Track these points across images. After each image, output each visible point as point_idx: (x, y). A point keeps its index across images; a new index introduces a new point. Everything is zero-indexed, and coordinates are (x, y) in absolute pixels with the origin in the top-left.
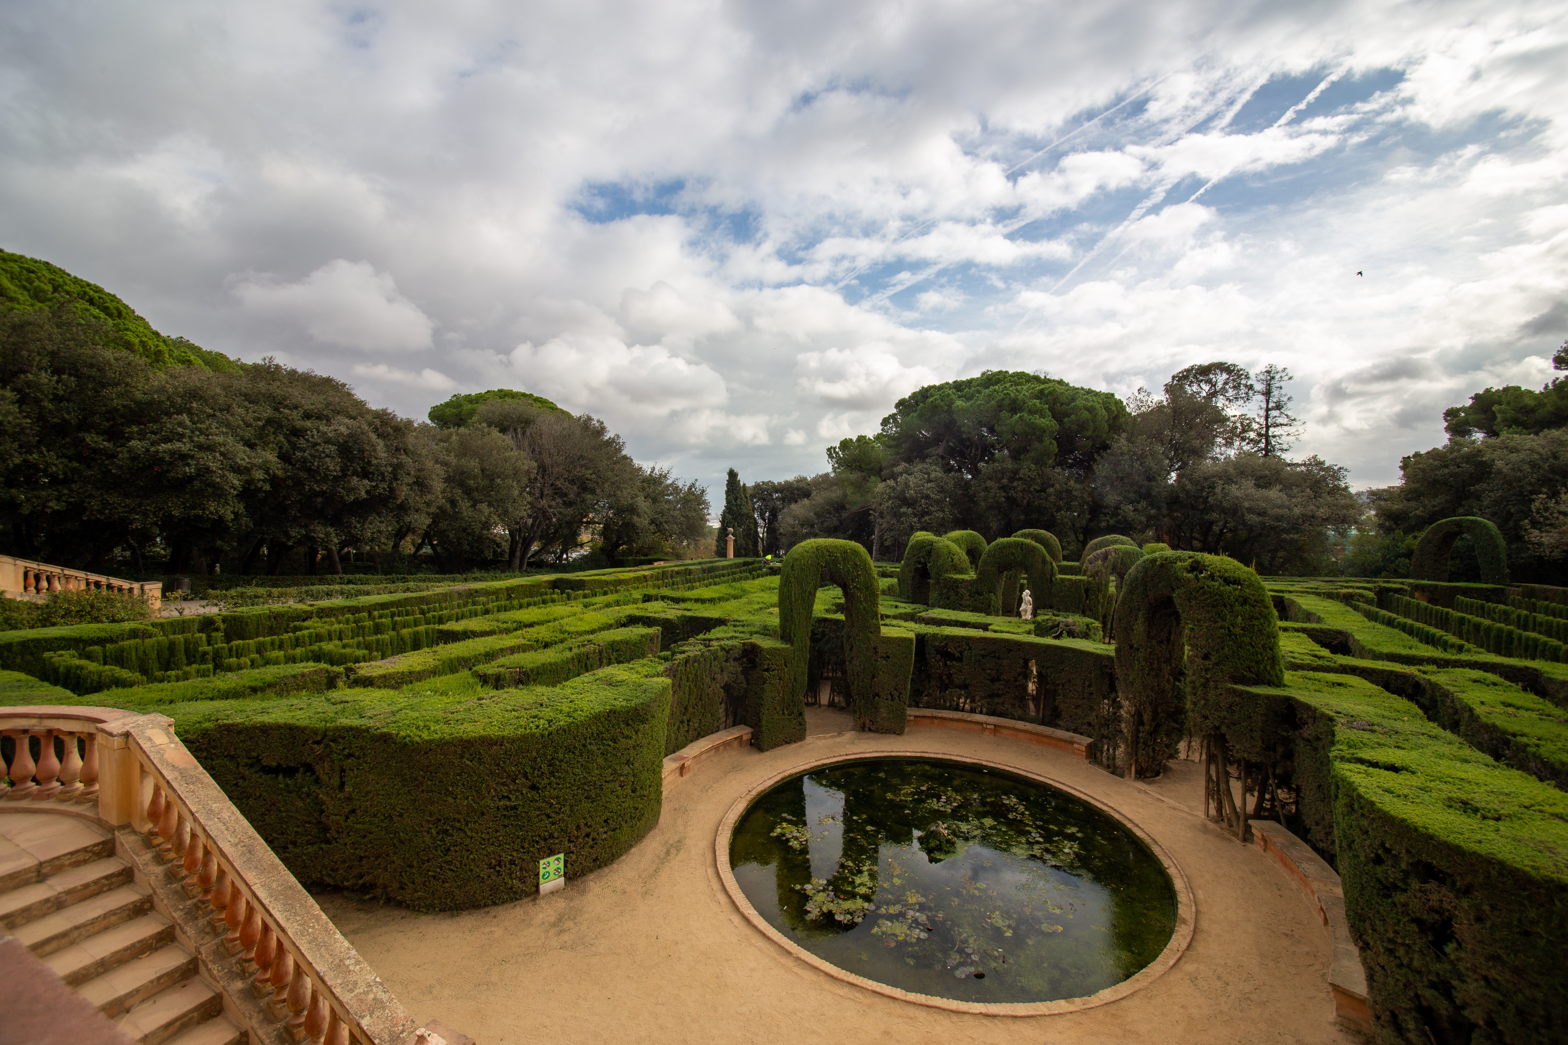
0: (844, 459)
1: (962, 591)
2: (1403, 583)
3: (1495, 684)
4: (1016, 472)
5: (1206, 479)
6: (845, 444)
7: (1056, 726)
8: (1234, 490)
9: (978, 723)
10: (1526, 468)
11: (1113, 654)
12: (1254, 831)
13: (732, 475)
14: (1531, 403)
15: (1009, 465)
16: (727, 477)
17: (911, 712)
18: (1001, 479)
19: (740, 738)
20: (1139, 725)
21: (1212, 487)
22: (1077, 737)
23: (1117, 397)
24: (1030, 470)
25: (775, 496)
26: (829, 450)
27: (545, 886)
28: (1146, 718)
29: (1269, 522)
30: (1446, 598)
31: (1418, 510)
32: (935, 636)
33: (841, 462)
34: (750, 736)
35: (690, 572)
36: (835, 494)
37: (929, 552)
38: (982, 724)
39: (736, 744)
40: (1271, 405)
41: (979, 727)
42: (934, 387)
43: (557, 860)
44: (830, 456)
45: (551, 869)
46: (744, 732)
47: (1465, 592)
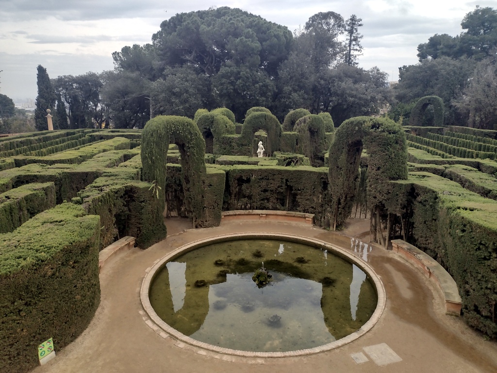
0: (124, 62)
1: (233, 144)
2: (408, 128)
3: (471, 170)
4: (239, 73)
5: (330, 78)
6: (126, 50)
7: (296, 210)
8: (343, 85)
9: (257, 214)
10: (452, 73)
11: (327, 171)
12: (393, 245)
13: (42, 71)
14: (451, 43)
15: (235, 69)
16: (37, 72)
17: (224, 213)
18: (230, 77)
19: (128, 245)
20: (339, 205)
21: (333, 82)
22: (307, 215)
23: (289, 29)
24: (247, 73)
25: (75, 85)
26: (114, 54)
27: (43, 360)
28: (342, 201)
29: (357, 101)
30: (424, 133)
31: (410, 93)
32: (234, 171)
33: (123, 64)
34: (134, 242)
35: (31, 142)
36: (120, 84)
37: (212, 122)
38: (259, 215)
39: (126, 248)
40: (352, 38)
41: (258, 216)
42: (186, 14)
43: (49, 342)
44: (115, 59)
45: (45, 349)
46: (131, 240)
47: (430, 130)
